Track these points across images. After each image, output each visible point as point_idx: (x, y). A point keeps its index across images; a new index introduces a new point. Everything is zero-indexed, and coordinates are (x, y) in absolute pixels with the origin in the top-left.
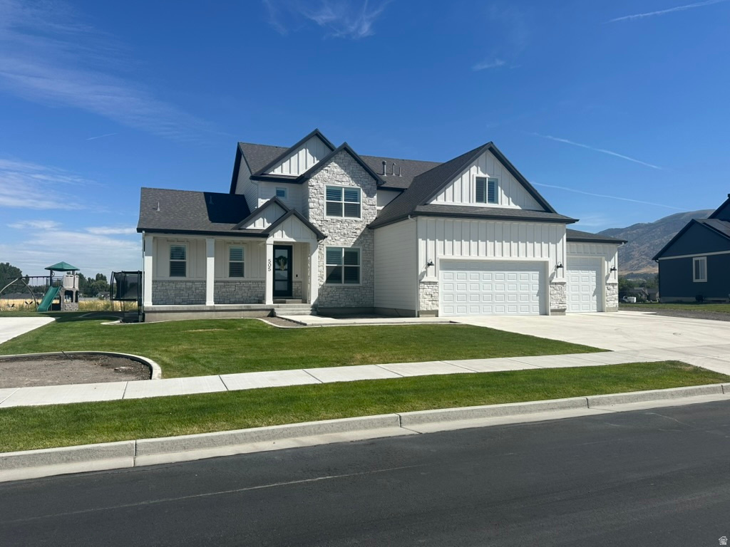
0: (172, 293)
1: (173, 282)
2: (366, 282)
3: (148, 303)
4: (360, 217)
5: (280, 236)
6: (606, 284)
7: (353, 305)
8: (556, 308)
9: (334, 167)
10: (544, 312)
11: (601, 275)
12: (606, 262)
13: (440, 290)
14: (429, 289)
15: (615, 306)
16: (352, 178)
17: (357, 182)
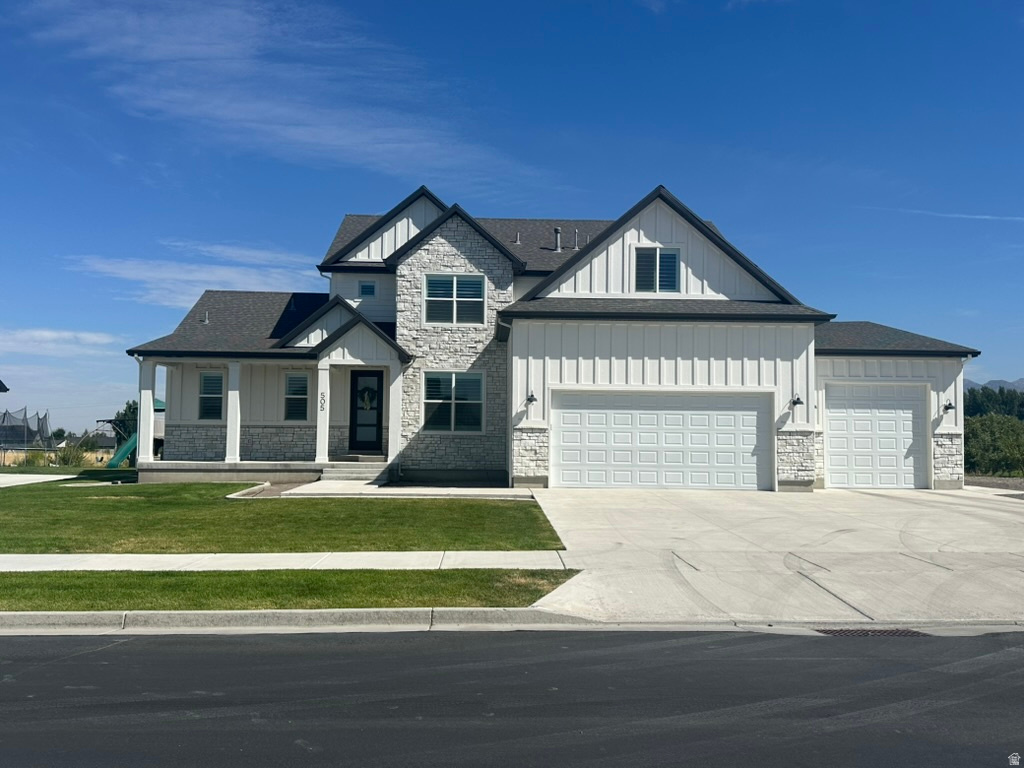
0: (201, 444)
1: (203, 427)
2: (492, 428)
3: (146, 456)
4: (483, 323)
5: (340, 356)
6: (934, 436)
7: (470, 466)
8: (792, 478)
9: (439, 245)
10: (767, 486)
11: (925, 418)
12: (933, 394)
13: (553, 442)
14: (530, 441)
15: (955, 477)
16: (470, 259)
17: (478, 266)
